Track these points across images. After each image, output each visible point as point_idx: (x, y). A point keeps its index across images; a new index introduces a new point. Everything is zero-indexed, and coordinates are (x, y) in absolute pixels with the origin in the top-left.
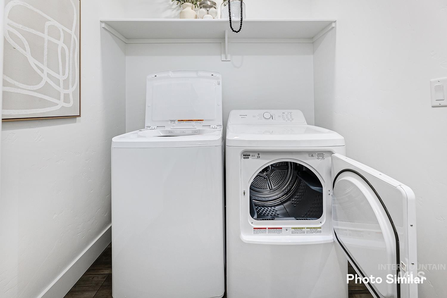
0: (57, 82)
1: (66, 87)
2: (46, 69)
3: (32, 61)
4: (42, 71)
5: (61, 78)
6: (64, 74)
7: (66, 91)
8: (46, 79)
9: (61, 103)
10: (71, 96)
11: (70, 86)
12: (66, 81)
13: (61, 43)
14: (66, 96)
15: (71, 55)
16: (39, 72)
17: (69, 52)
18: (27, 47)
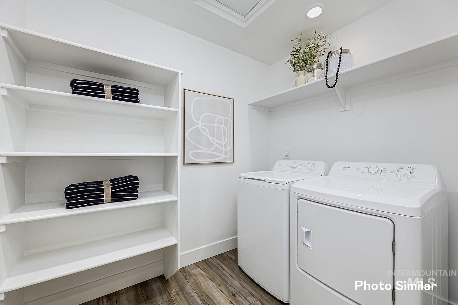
0: (221, 146)
1: (226, 147)
2: (216, 140)
3: (210, 138)
4: (214, 141)
5: (223, 143)
6: (224, 141)
7: (226, 150)
8: (216, 145)
9: (223, 156)
10: (228, 152)
11: (228, 147)
12: (226, 145)
13: (223, 126)
14: (226, 152)
15: (228, 130)
16: (213, 142)
17: (227, 129)
18: (208, 133)
